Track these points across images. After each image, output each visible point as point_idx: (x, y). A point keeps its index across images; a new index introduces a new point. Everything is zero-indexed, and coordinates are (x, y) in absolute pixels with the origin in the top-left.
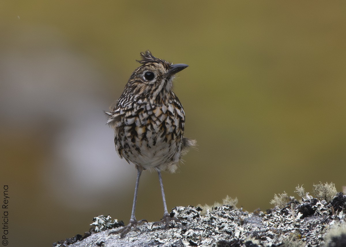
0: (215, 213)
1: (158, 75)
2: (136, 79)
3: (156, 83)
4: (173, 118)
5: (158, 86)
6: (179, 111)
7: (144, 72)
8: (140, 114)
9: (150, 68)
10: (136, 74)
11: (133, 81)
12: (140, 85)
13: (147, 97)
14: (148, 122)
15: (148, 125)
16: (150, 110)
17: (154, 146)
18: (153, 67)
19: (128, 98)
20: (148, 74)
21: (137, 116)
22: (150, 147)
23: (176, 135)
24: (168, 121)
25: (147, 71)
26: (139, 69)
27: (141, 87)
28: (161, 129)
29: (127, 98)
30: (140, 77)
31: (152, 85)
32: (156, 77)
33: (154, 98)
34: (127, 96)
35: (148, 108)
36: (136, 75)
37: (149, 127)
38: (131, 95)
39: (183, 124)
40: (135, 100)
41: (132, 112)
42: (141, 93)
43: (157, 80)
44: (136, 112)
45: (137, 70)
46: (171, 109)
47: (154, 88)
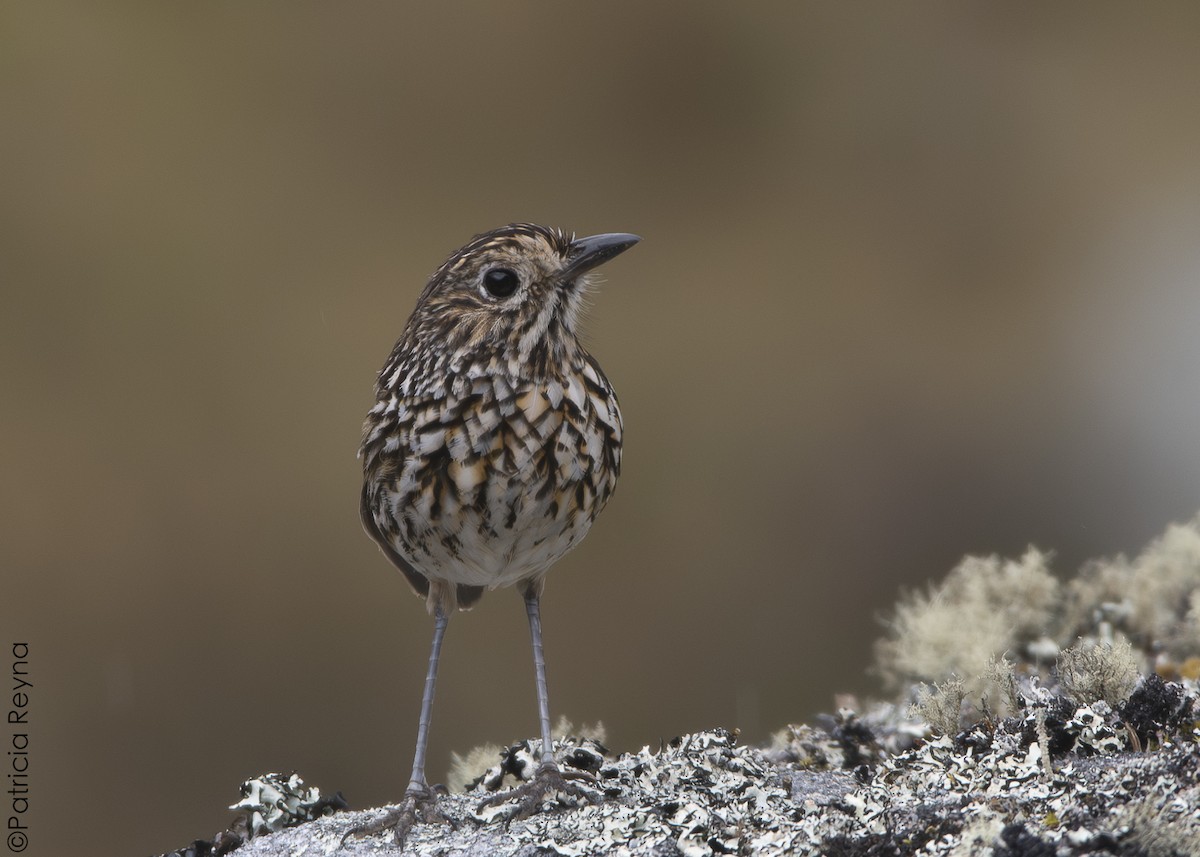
0: (701, 755)
1: (531, 277)
2: (453, 297)
3: (525, 305)
4: (580, 427)
5: (535, 317)
6: (600, 407)
7: (482, 268)
8: (469, 415)
9: (504, 254)
10: (449, 278)
11: (441, 304)
12: (468, 316)
13: (500, 352)
14: (495, 443)
15: (496, 454)
16: (507, 401)
17: (507, 530)
18: (512, 250)
19: (428, 362)
20: (498, 277)
21: (457, 421)
22: (494, 534)
23: (594, 491)
24: (565, 438)
25: (493, 265)
26: (462, 261)
27: (474, 323)
28: (540, 467)
29: (425, 361)
30: (467, 289)
31: (512, 315)
32: (526, 285)
33: (523, 358)
34: (422, 356)
35: (502, 394)
36: (450, 282)
37: (499, 464)
38: (438, 350)
39: (616, 452)
40: (456, 369)
41: (439, 411)
42: (474, 341)
43: (529, 296)
44: (453, 411)
45: (457, 266)
46: (576, 394)
47: (519, 323)
